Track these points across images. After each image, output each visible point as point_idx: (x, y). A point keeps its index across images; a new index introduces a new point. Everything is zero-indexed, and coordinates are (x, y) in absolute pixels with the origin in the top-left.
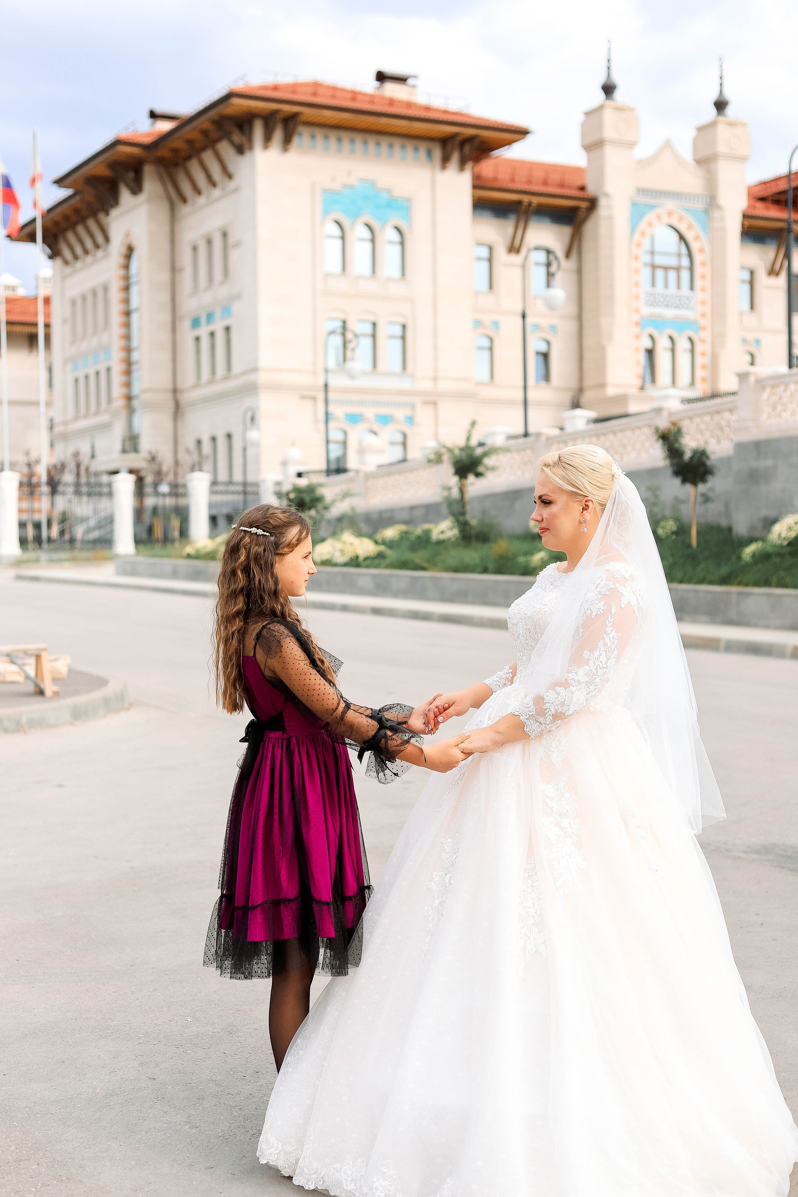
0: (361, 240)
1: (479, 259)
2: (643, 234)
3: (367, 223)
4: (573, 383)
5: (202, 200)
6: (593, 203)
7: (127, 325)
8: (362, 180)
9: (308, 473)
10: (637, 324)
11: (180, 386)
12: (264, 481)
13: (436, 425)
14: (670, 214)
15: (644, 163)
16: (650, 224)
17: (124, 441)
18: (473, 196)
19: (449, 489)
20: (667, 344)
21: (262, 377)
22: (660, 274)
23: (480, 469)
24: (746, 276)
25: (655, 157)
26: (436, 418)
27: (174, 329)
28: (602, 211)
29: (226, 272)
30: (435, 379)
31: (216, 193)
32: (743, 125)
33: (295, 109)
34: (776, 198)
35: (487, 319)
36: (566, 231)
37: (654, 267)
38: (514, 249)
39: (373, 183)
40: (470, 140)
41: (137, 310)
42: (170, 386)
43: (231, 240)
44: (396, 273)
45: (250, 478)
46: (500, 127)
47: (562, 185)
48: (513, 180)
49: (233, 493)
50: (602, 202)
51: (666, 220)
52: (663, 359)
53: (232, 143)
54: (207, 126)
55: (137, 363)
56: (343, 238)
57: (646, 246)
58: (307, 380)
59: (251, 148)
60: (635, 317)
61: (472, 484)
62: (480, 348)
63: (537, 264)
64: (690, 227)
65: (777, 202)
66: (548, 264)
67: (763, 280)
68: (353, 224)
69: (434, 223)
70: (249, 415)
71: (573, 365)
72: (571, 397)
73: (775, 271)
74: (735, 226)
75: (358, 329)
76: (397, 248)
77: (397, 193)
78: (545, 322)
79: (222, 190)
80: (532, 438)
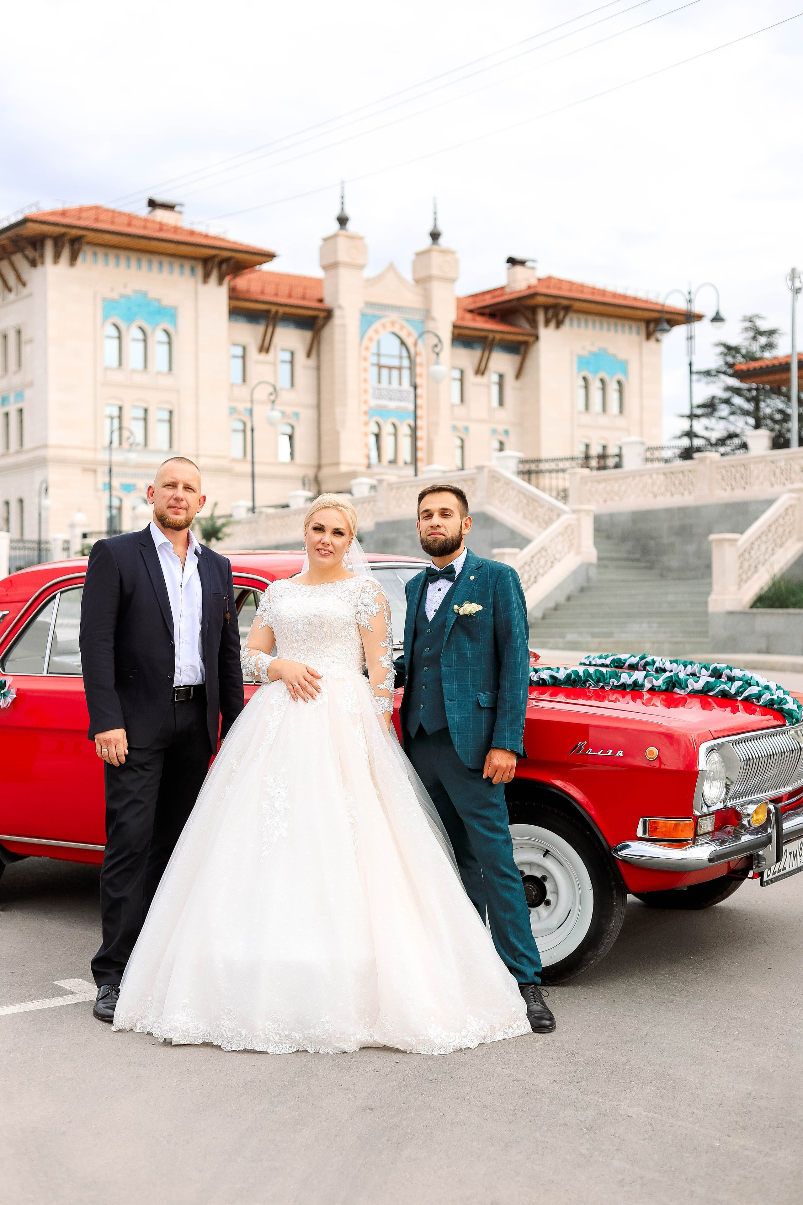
0: (134, 340)
1: (235, 357)
2: (371, 339)
3: (140, 326)
4: (313, 461)
6: (329, 314)
8: (136, 292)
9: (91, 533)
10: (366, 413)
12: (55, 540)
14: (393, 323)
15: (371, 282)
16: (376, 332)
18: (229, 305)
20: (391, 429)
21: (51, 453)
22: (385, 372)
23: (220, 535)
24: (457, 374)
25: (380, 278)
28: (337, 319)
29: (20, 364)
30: (197, 456)
31: (11, 296)
32: (453, 253)
33: (80, 233)
34: (482, 311)
35: (241, 406)
36: (308, 335)
37: (380, 367)
38: (264, 348)
39: (145, 294)
40: (227, 260)
43: (24, 337)
44: (165, 368)
45: (43, 538)
46: (252, 251)
47: (304, 298)
48: (262, 293)
49: (29, 549)
50: (337, 313)
51: (389, 328)
52: (388, 442)
53: (26, 257)
54: (5, 242)
56: (120, 338)
57: (373, 349)
58: (89, 455)
59: (43, 263)
60: (364, 408)
62: (235, 431)
63: (283, 362)
64: (409, 334)
65: (482, 314)
66: (292, 362)
67: (471, 377)
68: (128, 327)
69: (197, 327)
70: (44, 486)
71: (313, 446)
72: (311, 473)
73: (480, 371)
74: (446, 335)
75: (132, 413)
76: (166, 348)
77: (166, 302)
78: (289, 410)
79: (17, 294)
80: (256, 515)
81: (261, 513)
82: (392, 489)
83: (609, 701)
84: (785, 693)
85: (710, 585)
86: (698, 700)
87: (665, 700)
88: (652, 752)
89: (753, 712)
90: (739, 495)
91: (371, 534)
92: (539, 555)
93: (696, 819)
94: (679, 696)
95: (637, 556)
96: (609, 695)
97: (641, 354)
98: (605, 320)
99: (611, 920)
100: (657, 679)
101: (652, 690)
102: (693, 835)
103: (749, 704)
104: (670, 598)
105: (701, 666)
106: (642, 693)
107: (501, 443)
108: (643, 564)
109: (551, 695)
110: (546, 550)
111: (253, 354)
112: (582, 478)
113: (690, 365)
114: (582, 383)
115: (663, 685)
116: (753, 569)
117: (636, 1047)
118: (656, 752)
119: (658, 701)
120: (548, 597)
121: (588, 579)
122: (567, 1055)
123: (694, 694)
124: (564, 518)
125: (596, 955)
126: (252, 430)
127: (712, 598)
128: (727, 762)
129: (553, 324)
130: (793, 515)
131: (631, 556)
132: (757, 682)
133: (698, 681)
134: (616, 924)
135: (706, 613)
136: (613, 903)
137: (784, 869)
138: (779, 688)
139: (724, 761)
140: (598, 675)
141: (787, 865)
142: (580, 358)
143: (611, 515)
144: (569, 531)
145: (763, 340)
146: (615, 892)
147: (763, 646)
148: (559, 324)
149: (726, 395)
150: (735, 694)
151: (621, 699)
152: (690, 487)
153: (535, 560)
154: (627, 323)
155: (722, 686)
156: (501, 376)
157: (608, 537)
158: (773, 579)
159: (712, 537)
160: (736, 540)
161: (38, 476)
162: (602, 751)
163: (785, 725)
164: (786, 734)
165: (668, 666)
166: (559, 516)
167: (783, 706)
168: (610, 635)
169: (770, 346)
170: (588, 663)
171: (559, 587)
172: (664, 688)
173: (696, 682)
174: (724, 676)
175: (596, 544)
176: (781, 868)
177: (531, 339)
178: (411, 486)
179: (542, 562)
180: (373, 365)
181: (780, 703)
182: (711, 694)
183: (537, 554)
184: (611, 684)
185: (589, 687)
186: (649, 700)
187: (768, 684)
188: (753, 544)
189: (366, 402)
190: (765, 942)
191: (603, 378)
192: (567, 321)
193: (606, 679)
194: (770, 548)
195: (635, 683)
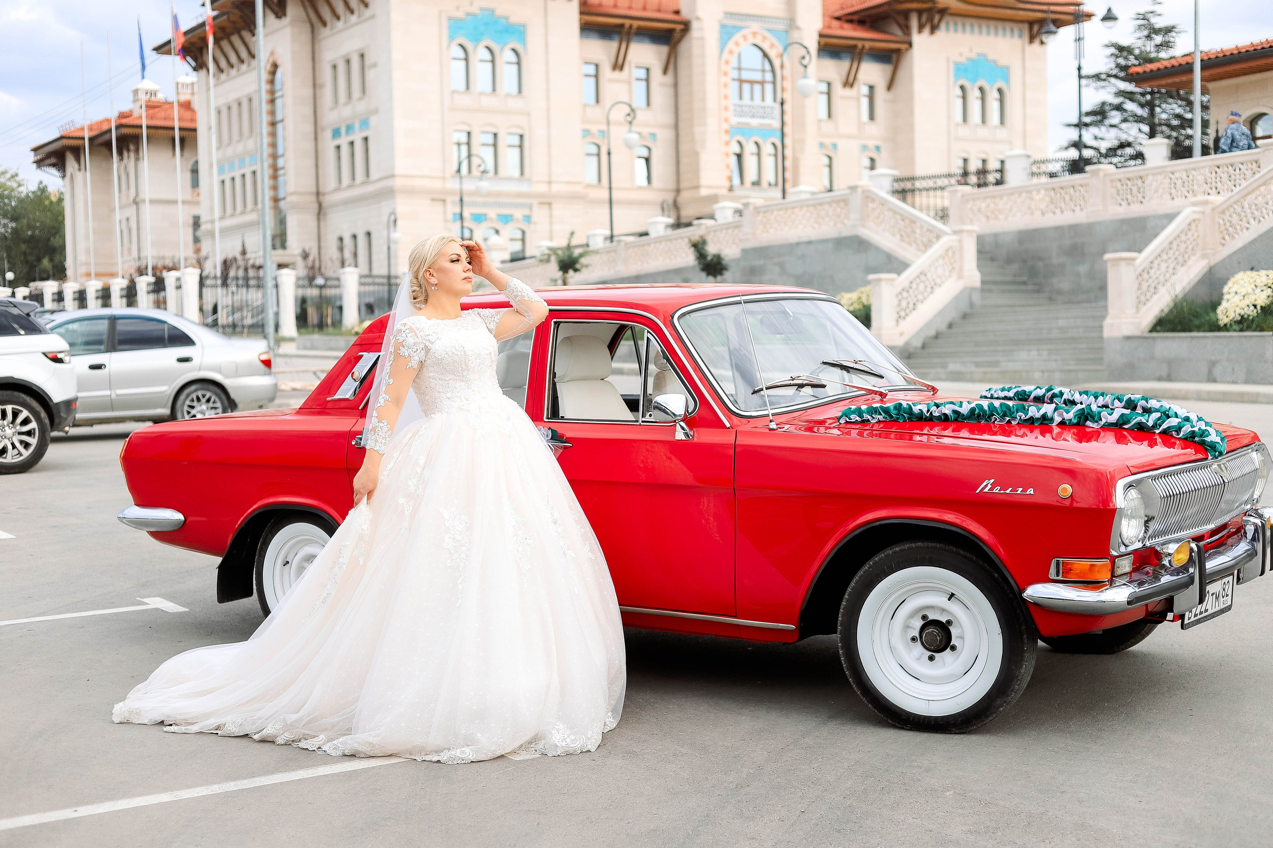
0: (482, 61)
1: (587, 76)
2: (731, 52)
3: (487, 46)
4: (672, 185)
5: (340, 24)
6: (686, 26)
7: (273, 134)
8: (482, 9)
10: (727, 132)
11: (321, 190)
13: (551, 223)
14: (755, 34)
16: (737, 44)
17: (274, 238)
18: (581, 21)
19: (555, 281)
20: (754, 149)
21: (398, 183)
22: (746, 87)
23: (578, 266)
24: (824, 87)
26: (551, 216)
27: (316, 139)
28: (695, 32)
29: (364, 91)
30: (550, 183)
31: (354, 19)
34: (850, 18)
35: (594, 129)
36: (664, 49)
37: (741, 81)
38: (618, 66)
39: (492, 11)
41: (282, 121)
42: (314, 190)
43: (368, 61)
44: (514, 90)
45: (393, 273)
47: (659, 10)
48: (615, 6)
49: (379, 284)
50: (695, 25)
52: (750, 162)
55: (283, 168)
56: (466, 59)
57: (734, 63)
58: (438, 185)
60: (725, 126)
61: (572, 277)
62: (588, 154)
63: (638, 79)
64: (772, 45)
65: (850, 21)
66: (647, 80)
67: (839, 91)
68: (475, 48)
69: (547, 45)
70: (393, 218)
71: (671, 169)
72: (669, 197)
73: (849, 83)
74: (812, 44)
75: (481, 139)
76: (514, 68)
77: (514, 19)
78: (646, 131)
79: (359, 16)
80: (614, 244)
81: (619, 241)
82: (759, 213)
83: (1016, 436)
84: (1207, 424)
85: (1105, 308)
86: (1113, 433)
87: (1077, 435)
88: (1065, 490)
89: (1172, 446)
90: (1136, 210)
91: (737, 261)
92: (918, 280)
93: (1113, 559)
94: (1091, 429)
95: (1024, 278)
96: (1016, 429)
97: (1024, 59)
98: (984, 23)
99: (1021, 667)
100: (1068, 412)
101: (1062, 424)
102: (1109, 576)
103: (1168, 437)
104: (1061, 323)
105: (1113, 397)
106: (1051, 427)
107: (872, 160)
108: (1030, 287)
109: (953, 431)
110: (926, 275)
111: (607, 72)
112: (963, 196)
113: (1079, 69)
114: (959, 92)
115: (1075, 418)
116: (1152, 290)
117: (1053, 797)
118: (1069, 489)
119: (1069, 436)
120: (928, 325)
121: (972, 305)
122: (980, 805)
123: (1108, 427)
124: (944, 240)
125: (1005, 702)
126: (609, 154)
127: (1108, 322)
128: (1146, 499)
129: (927, 30)
130: (1197, 231)
131: (1018, 279)
132: (1176, 413)
133: (1112, 413)
134: (1027, 669)
135: (1101, 338)
136: (1023, 648)
137: (1206, 611)
138: (1200, 419)
139: (1142, 498)
140: (1004, 409)
141: (1209, 607)
142: (956, 64)
143: (996, 235)
144: (950, 253)
145: (1158, 39)
146: (1025, 636)
147: (1164, 372)
148: (934, 29)
149: (1117, 101)
150: (1152, 426)
151: (1029, 434)
152: (1082, 203)
153: (914, 286)
154: (1008, 25)
155: (1139, 419)
156: (871, 88)
157: (992, 259)
158: (1174, 301)
159: (1107, 256)
160: (1134, 259)
161: (385, 208)
162: (1010, 489)
163: (1207, 458)
164: (1208, 468)
165: (1077, 397)
166: (938, 237)
167: (1205, 439)
168: (996, 364)
169: (1166, 45)
170: (989, 396)
171: (940, 314)
172: (1075, 421)
173: (1110, 415)
174: (1139, 407)
175: (979, 267)
176: (1203, 610)
177: (903, 46)
178: (779, 210)
179: (921, 287)
180: (734, 80)
181: (1201, 436)
182: (1126, 427)
183: (915, 279)
184: (1018, 418)
185: (994, 422)
186: (1059, 435)
187: (1188, 415)
188: (1152, 263)
189: (726, 120)
190: (1184, 688)
191: (982, 85)
192: (943, 25)
193: (1013, 413)
194: (1172, 267)
195: (1044, 417)
